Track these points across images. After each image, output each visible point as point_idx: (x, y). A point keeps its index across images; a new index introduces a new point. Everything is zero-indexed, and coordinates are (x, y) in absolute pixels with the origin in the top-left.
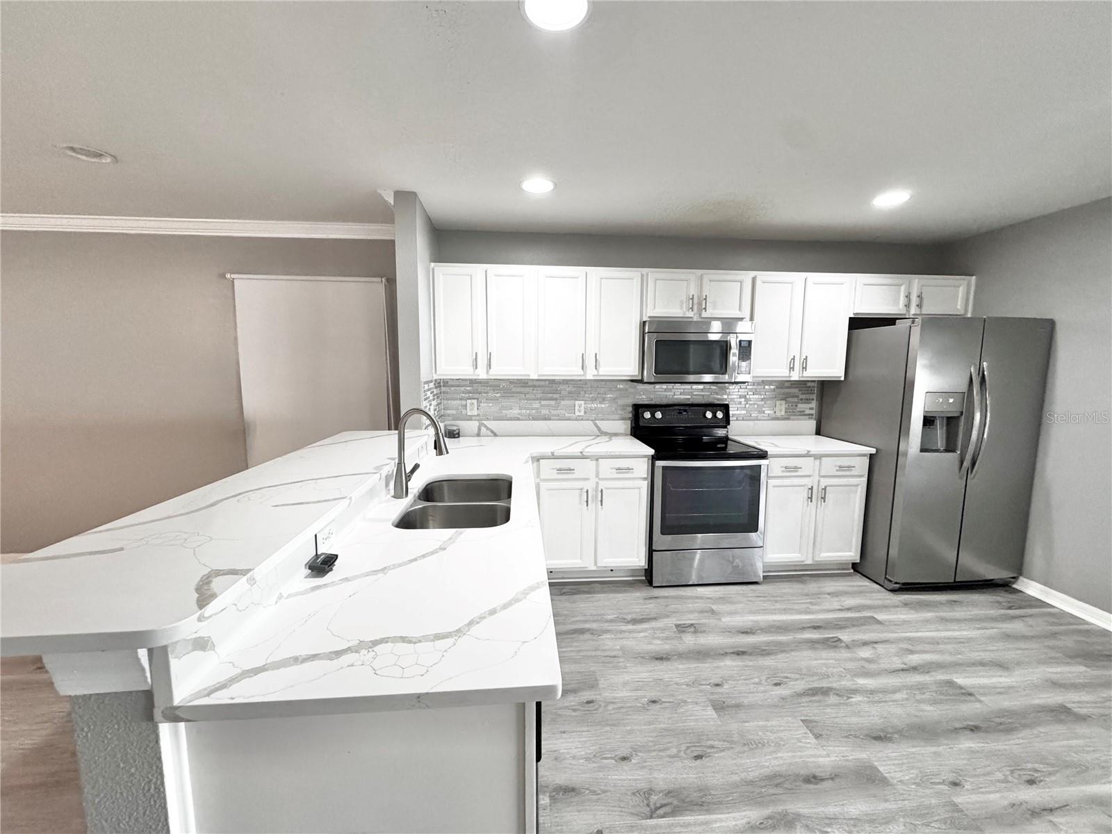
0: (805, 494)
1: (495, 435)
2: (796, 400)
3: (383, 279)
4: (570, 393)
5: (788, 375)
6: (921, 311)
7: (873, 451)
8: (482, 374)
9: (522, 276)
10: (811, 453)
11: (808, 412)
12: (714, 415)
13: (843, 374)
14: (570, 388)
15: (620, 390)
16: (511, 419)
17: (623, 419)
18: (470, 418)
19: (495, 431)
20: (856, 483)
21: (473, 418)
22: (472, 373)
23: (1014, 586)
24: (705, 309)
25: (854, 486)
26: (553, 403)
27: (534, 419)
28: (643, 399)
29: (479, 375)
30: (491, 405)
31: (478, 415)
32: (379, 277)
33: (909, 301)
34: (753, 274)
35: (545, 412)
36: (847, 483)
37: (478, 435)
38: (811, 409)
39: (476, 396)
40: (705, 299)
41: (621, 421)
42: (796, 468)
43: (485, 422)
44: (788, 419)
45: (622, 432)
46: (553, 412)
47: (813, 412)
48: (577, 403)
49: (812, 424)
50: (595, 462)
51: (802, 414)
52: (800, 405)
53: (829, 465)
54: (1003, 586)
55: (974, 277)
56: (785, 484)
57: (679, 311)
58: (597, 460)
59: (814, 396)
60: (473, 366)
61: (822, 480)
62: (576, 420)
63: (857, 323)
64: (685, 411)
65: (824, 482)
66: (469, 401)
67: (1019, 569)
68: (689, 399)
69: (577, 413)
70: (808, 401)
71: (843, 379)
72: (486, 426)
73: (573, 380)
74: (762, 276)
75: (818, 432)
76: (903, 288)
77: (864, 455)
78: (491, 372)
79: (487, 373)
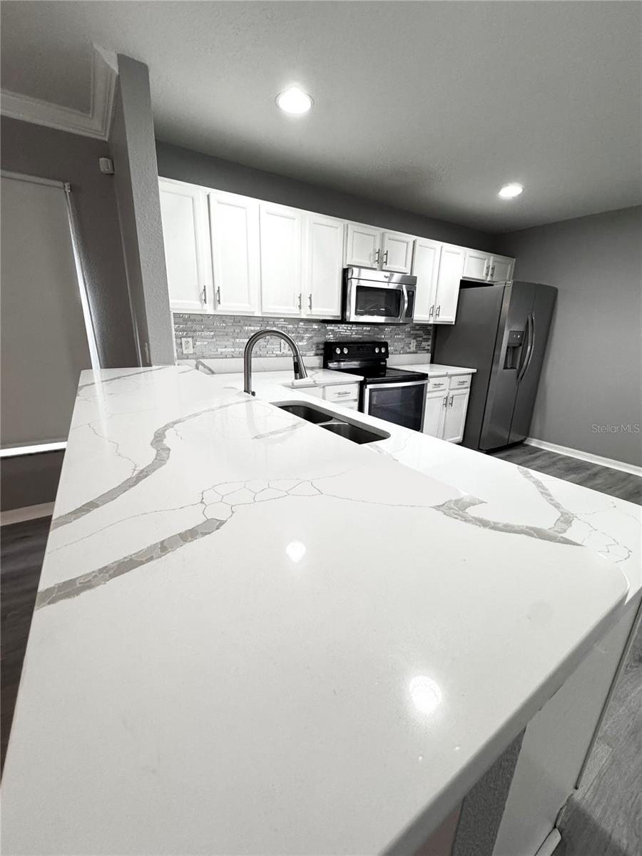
0: (442, 402)
1: (213, 373)
2: (421, 339)
3: (66, 184)
5: (428, 320)
6: (492, 279)
7: (475, 371)
8: (209, 309)
9: (245, 208)
11: (427, 348)
12: (380, 350)
13: (454, 320)
15: (314, 330)
16: (225, 357)
17: (317, 355)
19: (213, 369)
20: (466, 392)
21: (190, 357)
22: (200, 307)
23: (525, 443)
24: (386, 262)
25: (465, 394)
28: (331, 337)
29: (206, 310)
30: (205, 343)
31: (194, 353)
32: (59, 180)
33: (488, 271)
34: (414, 237)
36: (461, 393)
38: (428, 345)
39: (190, 334)
40: (386, 254)
41: (317, 357)
43: (201, 360)
44: (416, 353)
45: (317, 366)
47: (429, 348)
49: (428, 356)
50: (322, 389)
51: (424, 349)
52: (423, 343)
53: (455, 381)
54: (520, 444)
55: (515, 260)
56: (433, 396)
57: (368, 262)
58: (324, 387)
59: (431, 337)
60: (201, 299)
61: (451, 392)
63: (465, 284)
64: (362, 347)
66: (184, 340)
67: (527, 433)
68: (361, 338)
70: (427, 340)
71: (454, 323)
72: (203, 365)
74: (421, 241)
75: (432, 362)
76: (486, 261)
77: (469, 374)
78: (220, 307)
79: (215, 308)
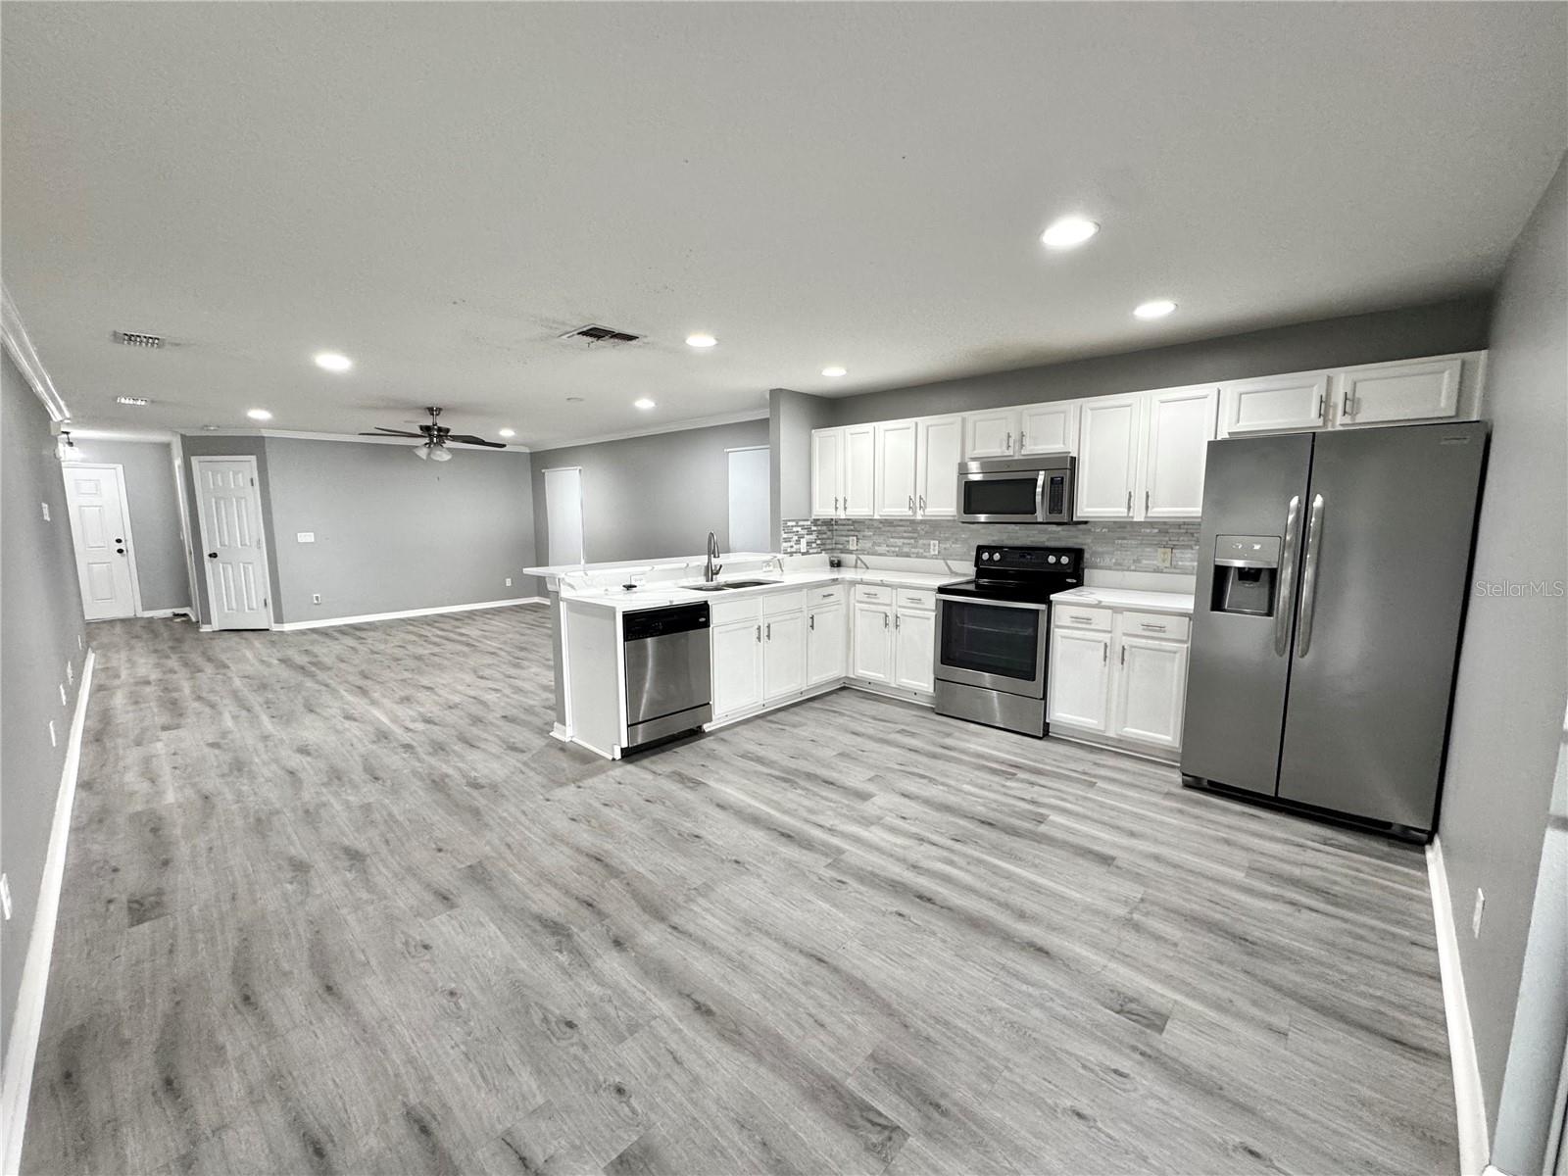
0: (1102, 652)
4: (926, 532)
5: (1126, 515)
6: (1354, 419)
8: (841, 515)
10: (1103, 604)
12: (1058, 561)
13: (1199, 514)
14: (927, 528)
16: (880, 555)
18: (851, 552)
19: (867, 563)
20: (1174, 649)
21: (854, 552)
22: (834, 514)
24: (1025, 445)
25: (1170, 652)
26: (912, 541)
27: (897, 556)
28: (994, 540)
30: (866, 542)
31: (857, 550)
35: (906, 549)
36: (1158, 647)
37: (856, 567)
39: (856, 533)
40: (1024, 435)
41: (971, 562)
42: (1088, 620)
43: (861, 556)
45: (971, 573)
46: (913, 550)
48: (932, 542)
53: (1132, 622)
55: (1482, 354)
56: (1074, 636)
57: (999, 450)
58: (896, 589)
60: (835, 508)
61: (1125, 638)
62: (932, 558)
64: (1029, 554)
65: (1127, 641)
66: (851, 538)
69: (932, 553)
72: (860, 560)
73: (930, 520)
76: (1315, 391)
77: (1182, 615)
78: (847, 513)
